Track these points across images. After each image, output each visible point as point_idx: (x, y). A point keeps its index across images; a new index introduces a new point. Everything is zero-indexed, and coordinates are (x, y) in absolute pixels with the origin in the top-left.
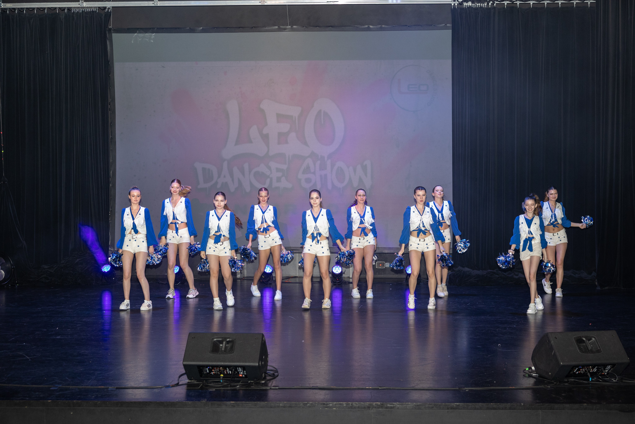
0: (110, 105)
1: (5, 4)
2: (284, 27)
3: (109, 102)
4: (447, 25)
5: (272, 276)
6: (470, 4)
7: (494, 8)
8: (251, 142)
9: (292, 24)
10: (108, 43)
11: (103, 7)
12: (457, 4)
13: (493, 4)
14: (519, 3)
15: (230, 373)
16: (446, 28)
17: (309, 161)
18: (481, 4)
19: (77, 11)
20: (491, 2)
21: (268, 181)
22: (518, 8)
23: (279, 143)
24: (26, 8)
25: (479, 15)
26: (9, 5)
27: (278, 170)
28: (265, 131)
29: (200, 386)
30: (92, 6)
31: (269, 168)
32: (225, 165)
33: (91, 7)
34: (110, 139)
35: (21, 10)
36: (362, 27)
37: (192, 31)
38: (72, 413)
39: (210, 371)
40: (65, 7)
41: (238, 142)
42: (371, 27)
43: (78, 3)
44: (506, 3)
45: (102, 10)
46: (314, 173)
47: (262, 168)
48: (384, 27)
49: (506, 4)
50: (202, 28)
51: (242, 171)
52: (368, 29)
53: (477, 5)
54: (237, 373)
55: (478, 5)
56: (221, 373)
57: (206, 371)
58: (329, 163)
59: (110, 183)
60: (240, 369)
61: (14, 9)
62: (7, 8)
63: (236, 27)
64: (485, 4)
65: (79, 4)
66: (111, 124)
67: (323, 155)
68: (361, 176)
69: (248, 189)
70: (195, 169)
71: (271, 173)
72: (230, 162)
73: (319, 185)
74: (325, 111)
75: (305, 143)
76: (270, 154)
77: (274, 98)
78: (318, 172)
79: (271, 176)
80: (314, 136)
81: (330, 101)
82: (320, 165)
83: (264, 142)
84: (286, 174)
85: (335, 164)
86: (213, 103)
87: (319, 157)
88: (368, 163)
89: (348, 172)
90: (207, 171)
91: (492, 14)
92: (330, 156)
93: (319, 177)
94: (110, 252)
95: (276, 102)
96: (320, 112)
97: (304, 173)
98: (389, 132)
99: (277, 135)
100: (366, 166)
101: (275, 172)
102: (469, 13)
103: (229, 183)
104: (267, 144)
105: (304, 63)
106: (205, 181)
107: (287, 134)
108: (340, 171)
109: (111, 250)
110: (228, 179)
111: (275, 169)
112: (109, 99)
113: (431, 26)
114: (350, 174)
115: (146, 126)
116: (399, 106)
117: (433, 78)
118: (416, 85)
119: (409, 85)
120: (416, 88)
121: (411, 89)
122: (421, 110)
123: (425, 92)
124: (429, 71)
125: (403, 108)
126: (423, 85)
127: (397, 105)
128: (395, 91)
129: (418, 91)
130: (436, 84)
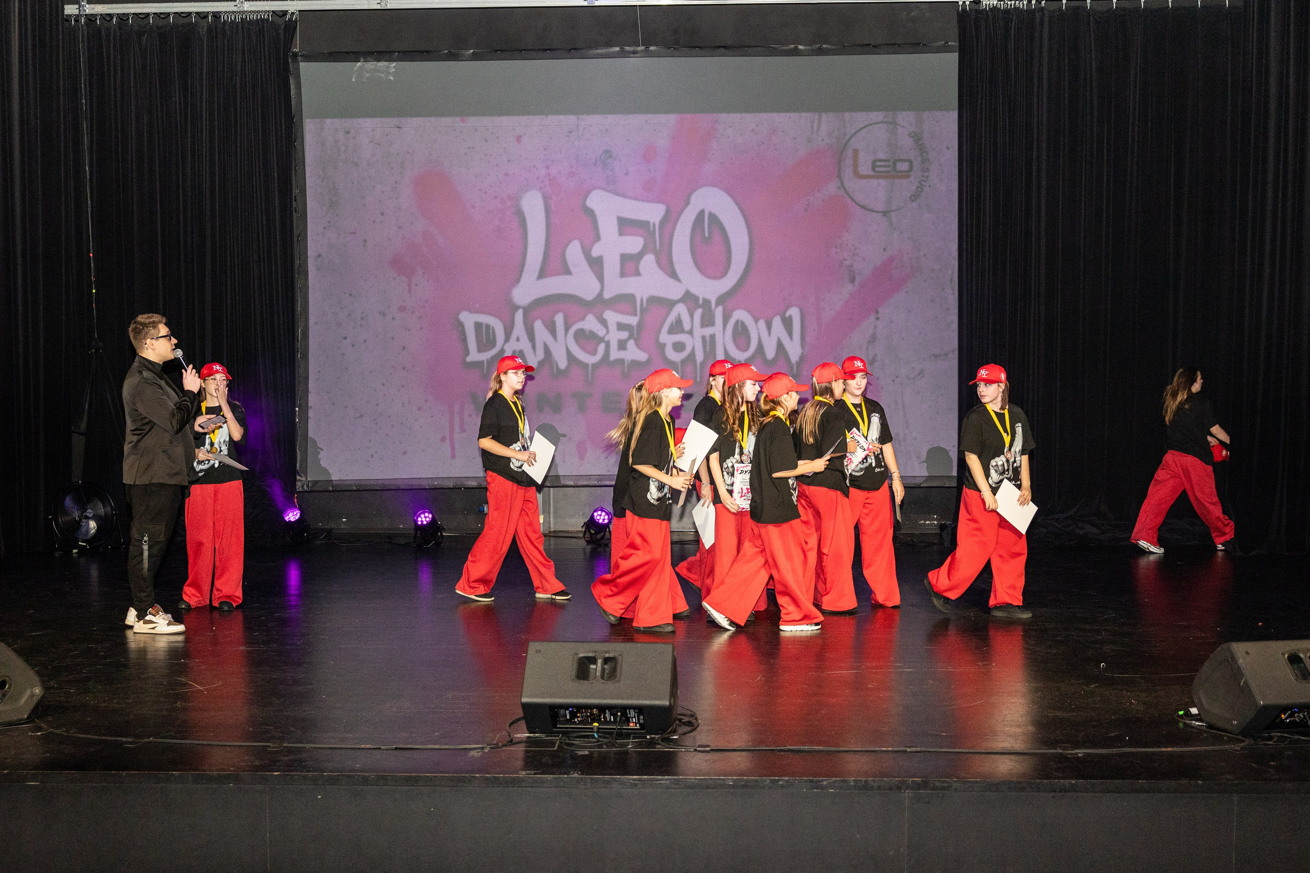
0: (295, 200)
1: (92, 6)
2: (632, 49)
3: (294, 195)
4: (949, 43)
7: (1042, 9)
8: (568, 272)
9: (647, 43)
10: (292, 81)
11: (282, 11)
12: (968, 3)
13: (1039, 2)
15: (610, 719)
16: (945, 49)
17: (681, 309)
18: (1015, 3)
19: (231, 18)
21: (601, 348)
22: (1089, 10)
23: (623, 274)
24: (134, 14)
25: (1012, 23)
26: (100, 9)
27: (621, 327)
28: (596, 252)
29: (557, 745)
30: (260, 9)
31: (604, 323)
32: (519, 316)
33: (259, 12)
34: (296, 267)
35: (123, 17)
36: (783, 47)
37: (453, 57)
38: (319, 797)
39: (573, 715)
40: (208, 12)
41: (542, 275)
42: (800, 47)
43: (233, 3)
45: (278, 18)
46: (691, 332)
47: (590, 323)
48: (826, 48)
49: (1064, 2)
50: (472, 51)
51: (551, 328)
52: (795, 52)
53: (1008, 5)
54: (624, 721)
55: (1011, 5)
56: (593, 721)
57: (566, 716)
58: (719, 313)
59: (298, 352)
60: (632, 713)
61: (110, 16)
62: (96, 14)
63: (539, 50)
64: (1024, 2)
65: (235, 6)
66: (298, 237)
67: (708, 297)
68: (782, 339)
69: (563, 363)
70: (461, 325)
71: (608, 332)
72: (527, 310)
73: (700, 357)
74: (713, 211)
75: (673, 275)
76: (607, 296)
77: (613, 187)
78: (699, 331)
79: (607, 339)
80: (690, 260)
81: (722, 193)
82: (703, 317)
83: (594, 272)
84: (636, 334)
85: (731, 316)
86: (496, 198)
87: (701, 301)
88: (794, 313)
89: (757, 330)
90: (484, 329)
91: (1038, 21)
92: (721, 300)
93: (700, 340)
94: (299, 484)
95: (618, 195)
96: (701, 213)
97: (671, 331)
98: (836, 253)
99: (618, 258)
100: (790, 317)
101: (616, 330)
102: (993, 19)
103: (525, 352)
104: (600, 277)
105: (671, 119)
106: (481, 348)
107: (639, 256)
108: (740, 329)
109: (301, 481)
110: (524, 345)
111: (615, 325)
112: (294, 188)
113: (917, 46)
114: (759, 334)
115: (365, 241)
116: (856, 203)
117: (921, 149)
118: (889, 161)
119: (874, 162)
120: (889, 166)
121: (878, 169)
122: (898, 209)
123: (906, 175)
124: (913, 134)
125: (863, 207)
126: (902, 160)
127: (852, 199)
128: (848, 172)
129: (893, 173)
130: (928, 159)
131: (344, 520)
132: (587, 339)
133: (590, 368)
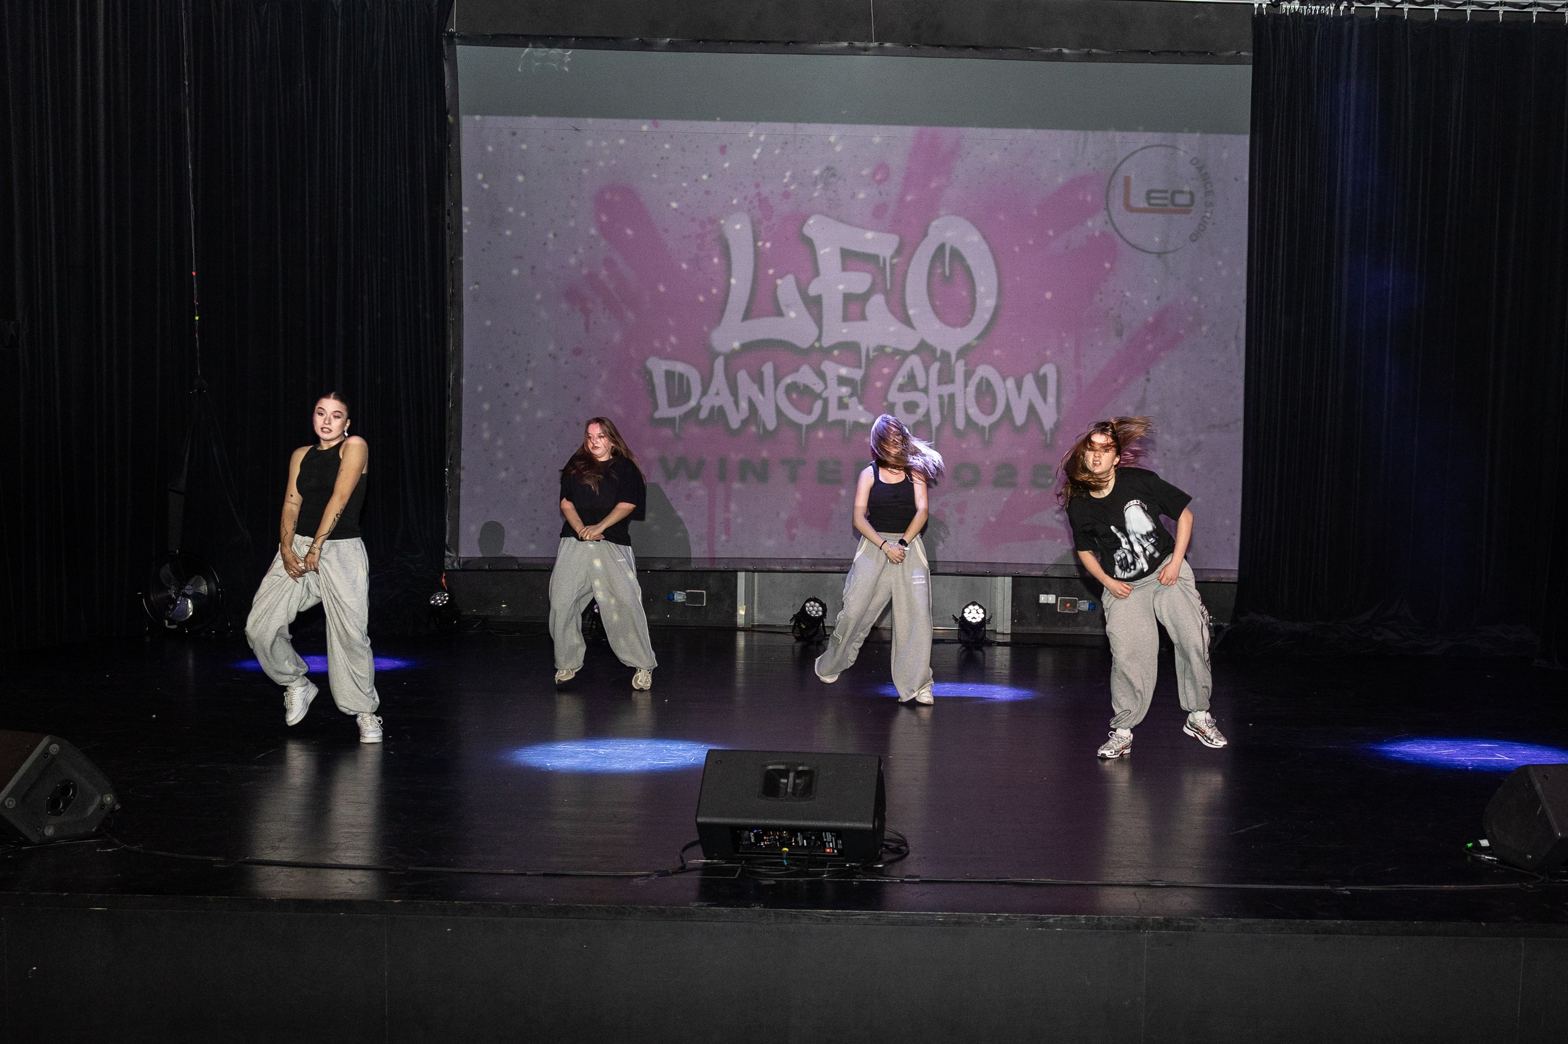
0: (449, 215)
2: (863, 45)
3: (447, 209)
4: (1242, 53)
5: (823, 624)
6: (1296, 5)
7: (1352, 16)
8: (780, 313)
9: (881, 38)
10: (446, 68)
12: (1265, 5)
13: (1348, 8)
14: (1409, 9)
16: (1236, 60)
17: (915, 361)
18: (1320, 8)
20: (1345, 4)
21: (818, 406)
22: (1406, 20)
23: (846, 318)
25: (1316, 32)
27: (842, 381)
28: (813, 290)
31: (822, 375)
32: (719, 364)
34: (448, 297)
36: (1044, 50)
37: (647, 46)
41: (748, 315)
42: (1065, 51)
44: (1377, 6)
46: (925, 390)
47: (805, 376)
48: (1095, 53)
49: (1377, 9)
50: (669, 40)
51: (758, 379)
52: (1059, 57)
53: (1312, 10)
55: (1315, 10)
58: (960, 368)
59: (449, 400)
63: (751, 42)
64: (1331, 8)
66: (451, 260)
67: (947, 348)
68: (1034, 401)
69: (771, 424)
70: (648, 375)
71: (826, 387)
72: (731, 358)
73: (936, 419)
74: (955, 246)
75: (907, 321)
76: (826, 342)
77: (835, 211)
78: (935, 390)
79: (824, 395)
80: (928, 304)
81: (967, 223)
82: (940, 371)
83: (811, 314)
84: (860, 390)
85: (973, 372)
86: (693, 220)
87: (938, 354)
88: (1049, 370)
89: (1004, 388)
90: (676, 378)
91: (1346, 31)
92: (963, 353)
93: (937, 400)
94: (447, 561)
95: (841, 221)
96: (942, 247)
97: (901, 389)
98: (1101, 300)
99: (840, 298)
100: (1045, 376)
101: (836, 386)
102: (1294, 27)
103: (726, 408)
104: (818, 320)
105: (907, 133)
106: (672, 404)
107: (865, 297)
108: (984, 388)
109: (450, 557)
110: (725, 399)
111: (836, 378)
112: (447, 201)
113: (1204, 54)
114: (1007, 393)
115: (533, 267)
116: (1125, 240)
117: (1205, 178)
118: (1166, 192)
119: (1149, 193)
120: (1166, 198)
121: (1153, 201)
122: (1175, 251)
123: (1186, 209)
124: (1195, 162)
125: (1133, 246)
126: (1182, 192)
127: (1122, 237)
128: (1117, 204)
129: (1171, 207)
130: (1212, 191)
131: (503, 606)
132: (802, 395)
133: (804, 431)
